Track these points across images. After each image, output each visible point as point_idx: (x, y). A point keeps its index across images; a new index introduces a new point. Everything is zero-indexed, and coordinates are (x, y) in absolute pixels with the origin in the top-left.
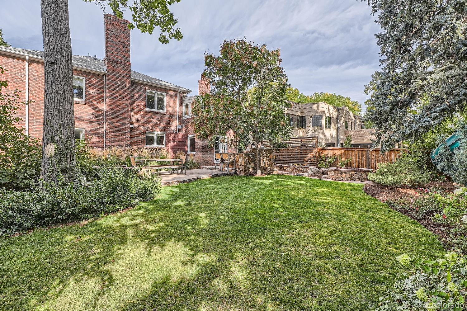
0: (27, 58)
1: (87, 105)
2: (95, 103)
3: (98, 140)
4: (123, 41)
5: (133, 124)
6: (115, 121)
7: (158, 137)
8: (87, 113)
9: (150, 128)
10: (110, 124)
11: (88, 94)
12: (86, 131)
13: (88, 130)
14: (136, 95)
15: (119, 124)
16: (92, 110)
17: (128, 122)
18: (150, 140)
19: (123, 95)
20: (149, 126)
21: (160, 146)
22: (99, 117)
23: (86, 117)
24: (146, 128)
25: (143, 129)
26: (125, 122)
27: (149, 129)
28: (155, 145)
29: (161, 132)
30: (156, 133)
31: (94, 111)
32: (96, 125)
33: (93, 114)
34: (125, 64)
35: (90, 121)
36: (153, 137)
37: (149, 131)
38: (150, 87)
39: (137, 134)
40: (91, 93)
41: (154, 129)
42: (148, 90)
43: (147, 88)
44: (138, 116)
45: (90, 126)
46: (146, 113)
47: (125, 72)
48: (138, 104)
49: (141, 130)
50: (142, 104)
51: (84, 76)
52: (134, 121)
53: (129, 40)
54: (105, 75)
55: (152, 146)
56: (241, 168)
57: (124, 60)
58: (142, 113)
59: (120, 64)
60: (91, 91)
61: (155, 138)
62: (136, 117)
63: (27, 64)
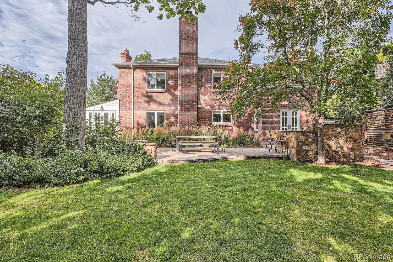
0: (132, 66)
1: (167, 93)
2: (173, 91)
3: (174, 119)
4: (191, 35)
5: (201, 104)
6: (185, 103)
7: (224, 115)
8: (167, 99)
9: (217, 107)
10: (182, 106)
11: (168, 84)
12: (166, 113)
13: (168, 112)
14: (204, 78)
15: (188, 105)
16: (170, 96)
17: (195, 103)
18: (217, 118)
19: (192, 81)
20: (216, 105)
21: (226, 124)
22: (175, 101)
23: (167, 102)
24: (213, 107)
25: (210, 108)
26: (193, 103)
27: (215, 108)
28: (222, 123)
29: (227, 110)
30: (222, 111)
31: (172, 97)
32: (173, 108)
33: (171, 100)
34: (193, 54)
35: (169, 106)
36: (219, 116)
37: (216, 109)
38: (217, 69)
39: (205, 113)
40: (170, 84)
41: (220, 107)
42: (215, 72)
43: (213, 71)
44: (206, 98)
45: (169, 109)
46: (212, 94)
47: (193, 61)
48: (206, 86)
49: (208, 110)
50: (209, 86)
51: (165, 71)
52: (202, 102)
53: (197, 33)
54: (179, 67)
55: (218, 123)
56: (294, 151)
57: (192, 51)
58: (209, 94)
59: (189, 55)
60: (170, 82)
61: (222, 116)
62: (204, 98)
63: (132, 70)
